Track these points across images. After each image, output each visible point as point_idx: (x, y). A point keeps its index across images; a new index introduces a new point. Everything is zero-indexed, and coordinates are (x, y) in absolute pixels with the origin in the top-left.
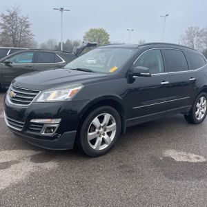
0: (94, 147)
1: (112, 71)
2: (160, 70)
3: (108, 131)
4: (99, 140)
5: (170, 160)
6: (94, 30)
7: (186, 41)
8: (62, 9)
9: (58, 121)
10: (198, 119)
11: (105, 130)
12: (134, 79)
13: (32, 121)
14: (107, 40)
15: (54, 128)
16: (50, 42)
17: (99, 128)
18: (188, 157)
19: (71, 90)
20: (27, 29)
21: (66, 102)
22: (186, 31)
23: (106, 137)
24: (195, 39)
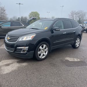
0: (40, 57)
1: (45, 29)
2: (63, 28)
3: (45, 51)
4: (42, 54)
5: (67, 61)
6: (33, 12)
7: (71, 17)
8: (20, 4)
9: (27, 47)
10: (77, 46)
11: (44, 51)
12: (54, 32)
13: (18, 48)
14: (39, 16)
15: (26, 50)
16: (14, 17)
17: (42, 50)
18: (74, 60)
19: (32, 36)
20: (4, 12)
21: (30, 41)
22: (71, 13)
23: (44, 53)
24: (74, 16)
